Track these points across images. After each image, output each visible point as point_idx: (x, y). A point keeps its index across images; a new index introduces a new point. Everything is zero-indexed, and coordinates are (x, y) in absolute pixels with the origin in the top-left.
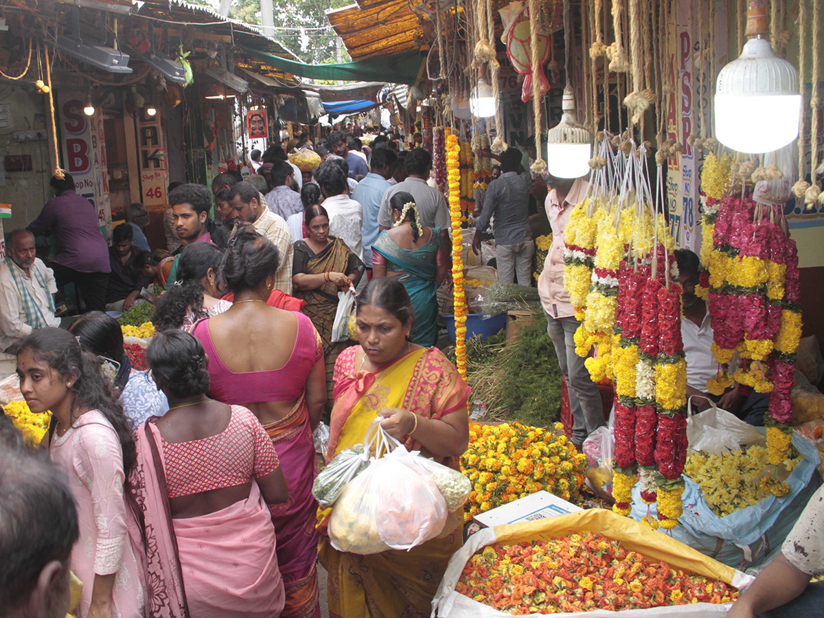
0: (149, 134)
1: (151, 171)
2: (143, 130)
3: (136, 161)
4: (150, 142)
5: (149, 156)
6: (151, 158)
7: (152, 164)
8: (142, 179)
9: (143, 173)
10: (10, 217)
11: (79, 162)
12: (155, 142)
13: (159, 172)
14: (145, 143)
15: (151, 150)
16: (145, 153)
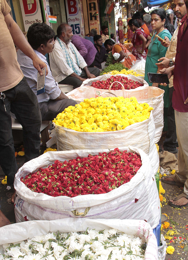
0: (92, 5)
1: (93, 22)
2: (90, 4)
3: (87, 18)
4: (93, 9)
5: (92, 15)
6: (93, 16)
7: (93, 18)
8: (90, 25)
9: (90, 22)
10: (56, 23)
11: (73, 10)
12: (95, 9)
13: (96, 22)
14: (91, 10)
15: (93, 13)
16: (91, 14)
